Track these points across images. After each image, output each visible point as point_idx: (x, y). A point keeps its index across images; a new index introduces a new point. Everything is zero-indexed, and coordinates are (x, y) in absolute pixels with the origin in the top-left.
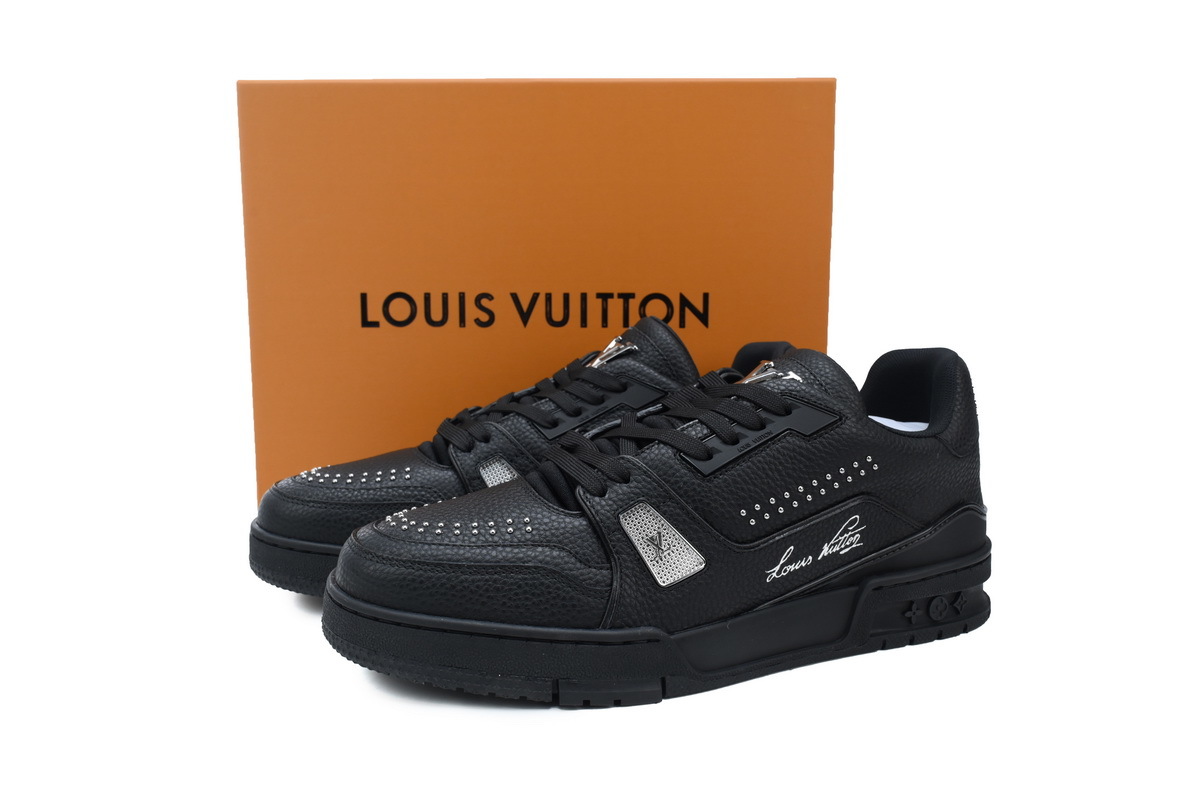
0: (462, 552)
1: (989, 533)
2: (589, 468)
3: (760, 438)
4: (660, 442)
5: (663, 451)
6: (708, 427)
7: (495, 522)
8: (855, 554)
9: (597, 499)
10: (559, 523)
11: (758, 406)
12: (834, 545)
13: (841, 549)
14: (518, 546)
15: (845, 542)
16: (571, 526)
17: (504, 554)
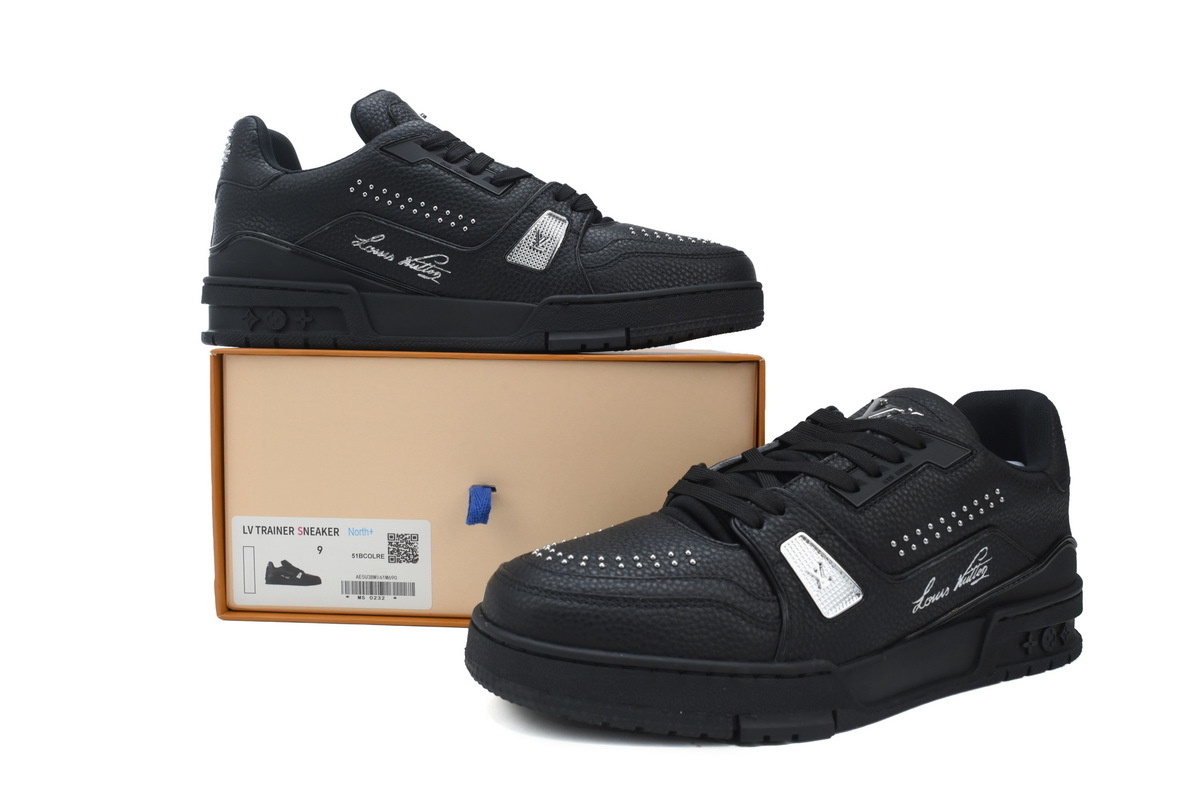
0: (632, 585)
1: (1080, 571)
2: (742, 501)
3: (902, 471)
4: (806, 474)
5: (812, 483)
6: (849, 460)
7: (656, 555)
8: (984, 586)
9: (755, 531)
10: (720, 555)
11: (896, 440)
12: (967, 576)
13: (973, 581)
14: (686, 579)
15: (975, 574)
16: (732, 558)
17: (675, 587)
